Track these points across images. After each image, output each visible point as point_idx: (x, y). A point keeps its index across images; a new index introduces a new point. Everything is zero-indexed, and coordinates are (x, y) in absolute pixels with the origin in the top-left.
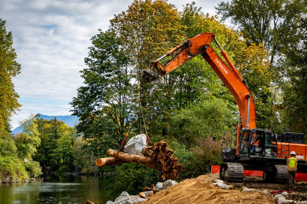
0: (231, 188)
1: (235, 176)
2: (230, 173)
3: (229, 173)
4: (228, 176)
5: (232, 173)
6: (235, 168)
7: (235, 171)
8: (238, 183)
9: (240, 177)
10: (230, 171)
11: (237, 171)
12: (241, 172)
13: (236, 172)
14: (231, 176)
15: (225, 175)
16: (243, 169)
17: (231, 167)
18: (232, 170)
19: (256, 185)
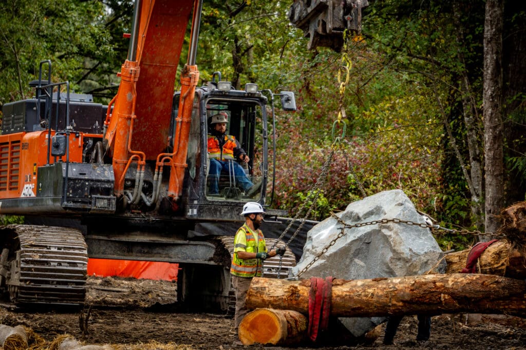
0: (20, 338)
1: (47, 282)
2: (30, 269)
3: (22, 269)
4: (18, 283)
5: (36, 270)
6: (53, 250)
7: (48, 263)
8: (62, 317)
9: (70, 287)
10: (27, 262)
11: (60, 264)
12: (75, 264)
13: (54, 266)
14: (32, 285)
15: (9, 278)
16: (85, 252)
17: (32, 246)
18: (37, 258)
19: (139, 325)
